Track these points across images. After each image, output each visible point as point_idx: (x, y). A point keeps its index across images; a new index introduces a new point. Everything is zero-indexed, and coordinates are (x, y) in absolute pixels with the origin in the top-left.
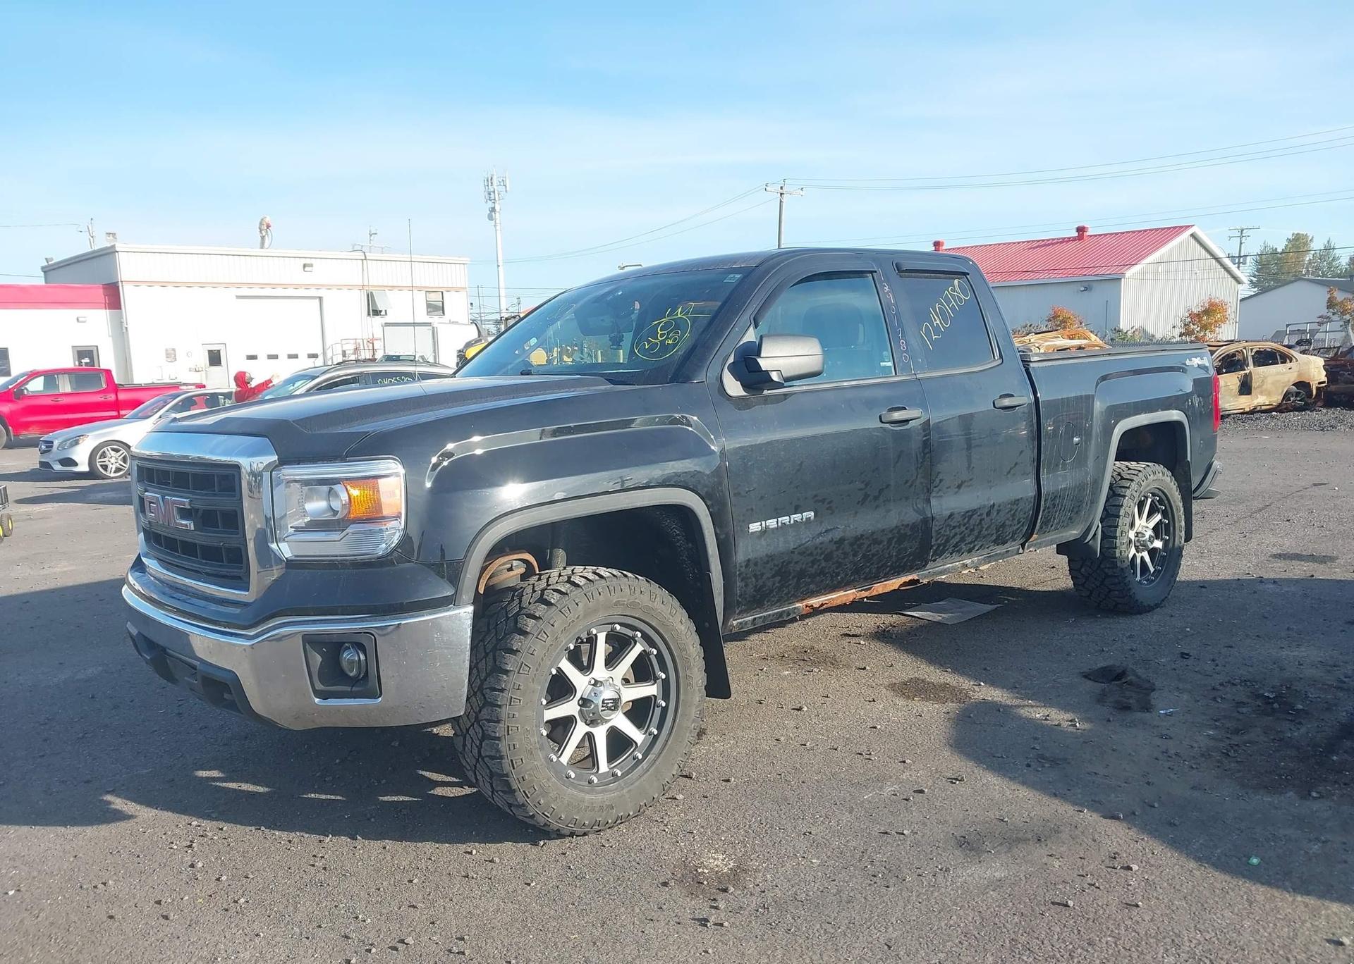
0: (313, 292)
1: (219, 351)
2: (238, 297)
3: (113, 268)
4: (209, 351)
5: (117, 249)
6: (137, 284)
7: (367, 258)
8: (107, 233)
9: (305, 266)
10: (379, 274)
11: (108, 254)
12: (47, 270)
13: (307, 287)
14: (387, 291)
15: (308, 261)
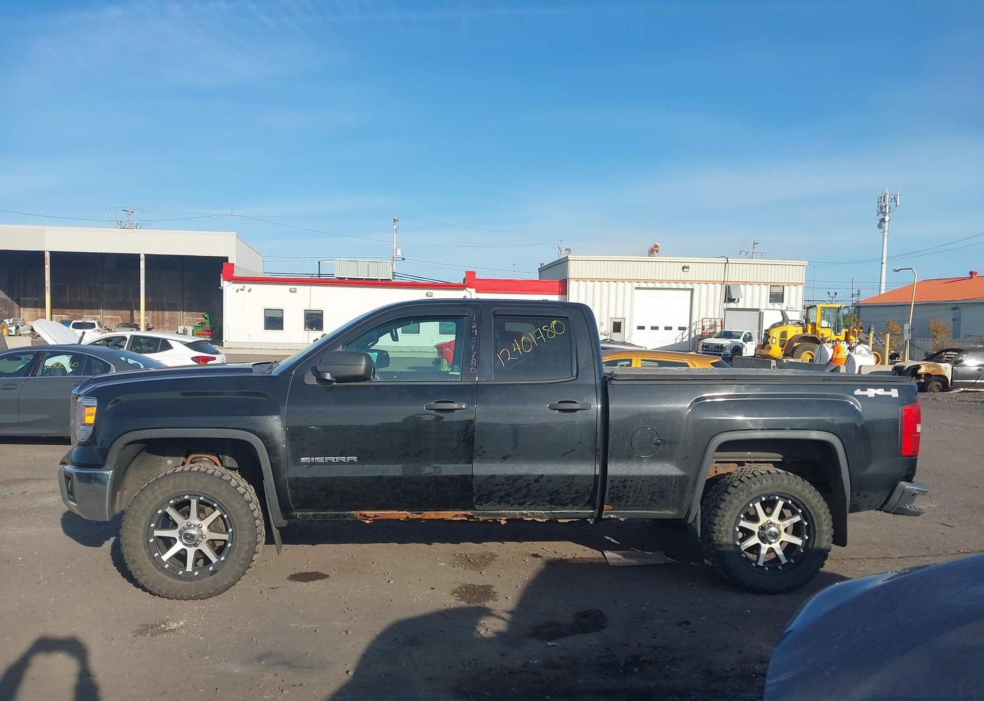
0: (688, 286)
1: (620, 323)
2: (636, 288)
3: (566, 270)
4: (614, 322)
5: (569, 259)
6: (577, 280)
7: (729, 262)
8: (566, 249)
9: (683, 268)
10: (736, 273)
11: (565, 261)
12: (540, 271)
13: (684, 282)
14: (741, 285)
15: (687, 265)
